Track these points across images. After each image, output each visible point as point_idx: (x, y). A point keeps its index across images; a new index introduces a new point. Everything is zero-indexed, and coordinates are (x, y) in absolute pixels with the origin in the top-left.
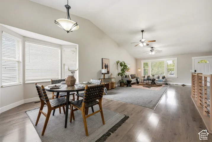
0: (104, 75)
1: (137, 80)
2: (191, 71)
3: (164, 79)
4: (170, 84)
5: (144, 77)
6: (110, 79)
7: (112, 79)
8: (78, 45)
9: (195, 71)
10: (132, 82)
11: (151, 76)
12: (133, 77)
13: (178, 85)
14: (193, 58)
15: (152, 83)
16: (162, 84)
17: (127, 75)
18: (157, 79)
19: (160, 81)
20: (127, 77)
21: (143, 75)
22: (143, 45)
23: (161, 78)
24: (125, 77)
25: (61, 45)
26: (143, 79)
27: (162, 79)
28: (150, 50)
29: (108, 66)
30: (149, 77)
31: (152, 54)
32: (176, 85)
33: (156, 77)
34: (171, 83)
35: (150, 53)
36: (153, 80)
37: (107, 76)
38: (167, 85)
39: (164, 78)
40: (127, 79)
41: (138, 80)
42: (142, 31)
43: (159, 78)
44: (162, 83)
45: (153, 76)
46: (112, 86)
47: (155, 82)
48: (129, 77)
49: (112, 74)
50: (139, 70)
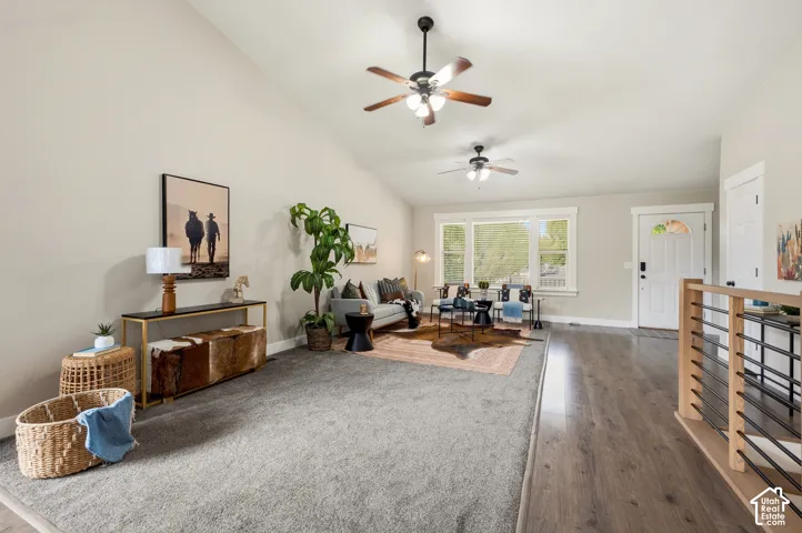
0: (170, 290)
1: (407, 307)
2: (626, 266)
3: (526, 301)
4: (549, 324)
5: (446, 291)
6: (233, 309)
7: (250, 309)
10: (375, 324)
11: (474, 286)
12: (387, 291)
13: (578, 325)
14: (635, 211)
15: (477, 320)
16: (518, 325)
17: (355, 283)
18: (498, 304)
19: (511, 311)
20: (355, 297)
21: (440, 283)
23: (515, 295)
24: (343, 297)
26: (438, 302)
27: (521, 300)
28: (472, 161)
29: (222, 230)
30: (464, 291)
31: (477, 177)
32: (572, 328)
33: (492, 294)
34: (553, 319)
35: (472, 175)
37: (194, 295)
38: (541, 328)
39: (526, 294)
40: (352, 306)
41: (416, 308)
42: (425, 25)
43: (505, 294)
44: (519, 321)
45: (484, 286)
46: (233, 361)
47: (491, 313)
48: (364, 296)
49: (245, 281)
50: (423, 258)
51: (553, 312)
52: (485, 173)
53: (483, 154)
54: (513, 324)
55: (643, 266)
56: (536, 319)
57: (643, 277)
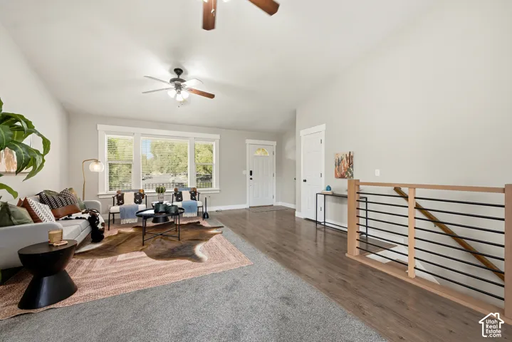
1: (93, 220)
5: (120, 198)
12: (58, 205)
14: (248, 141)
21: (105, 191)
26: (116, 209)
27: (192, 199)
30: (141, 196)
32: (218, 213)
43: (179, 196)
44: (195, 215)
50: (97, 167)
53: (181, 77)
54: (191, 218)
55: (251, 172)
56: (204, 211)
57: (251, 179)
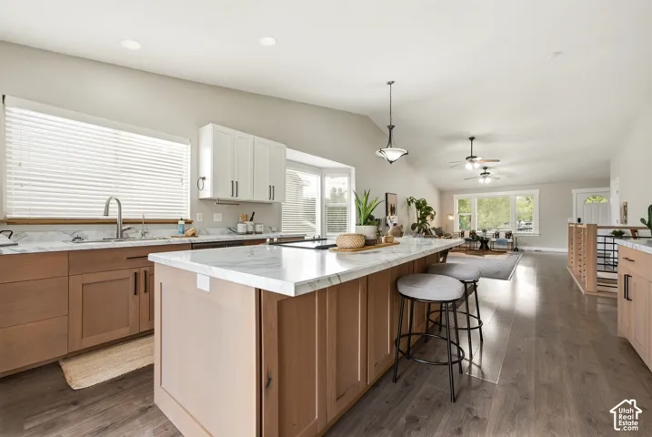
2: (569, 220)
3: (509, 238)
4: (523, 251)
5: (463, 234)
8: (353, 169)
9: (579, 220)
11: (478, 231)
14: (574, 191)
15: (481, 247)
16: (505, 249)
18: (493, 240)
19: (500, 242)
21: (459, 230)
22: (474, 167)
23: (502, 236)
25: (321, 168)
28: (481, 174)
30: (473, 234)
31: (484, 181)
32: (537, 253)
33: (490, 233)
34: (525, 248)
35: (481, 181)
36: (484, 242)
38: (518, 251)
39: (509, 235)
42: (472, 139)
43: (497, 235)
44: (506, 247)
45: (484, 231)
47: (489, 245)
50: (451, 218)
51: (525, 244)
52: (488, 180)
53: (487, 171)
54: (501, 249)
56: (515, 247)
